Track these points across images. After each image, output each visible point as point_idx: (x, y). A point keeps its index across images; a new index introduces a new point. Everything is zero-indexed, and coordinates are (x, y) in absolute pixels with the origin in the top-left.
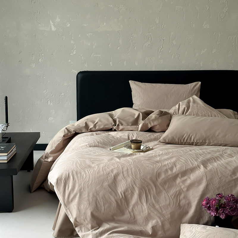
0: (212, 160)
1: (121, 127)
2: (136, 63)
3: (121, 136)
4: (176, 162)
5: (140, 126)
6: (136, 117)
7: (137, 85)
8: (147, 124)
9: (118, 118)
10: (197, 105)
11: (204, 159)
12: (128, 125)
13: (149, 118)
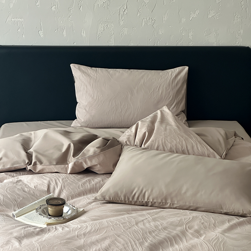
0: (167, 242)
1: (39, 167)
2: (82, 33)
3: (36, 186)
4: (110, 247)
5: (70, 165)
6: (64, 149)
7: (83, 72)
8: (81, 163)
9: (35, 151)
10: (166, 127)
11: (154, 241)
12: (51, 164)
13: (85, 152)
